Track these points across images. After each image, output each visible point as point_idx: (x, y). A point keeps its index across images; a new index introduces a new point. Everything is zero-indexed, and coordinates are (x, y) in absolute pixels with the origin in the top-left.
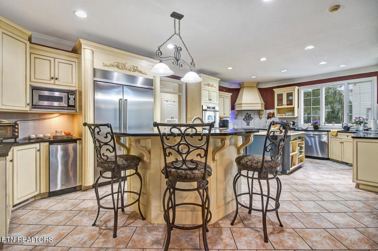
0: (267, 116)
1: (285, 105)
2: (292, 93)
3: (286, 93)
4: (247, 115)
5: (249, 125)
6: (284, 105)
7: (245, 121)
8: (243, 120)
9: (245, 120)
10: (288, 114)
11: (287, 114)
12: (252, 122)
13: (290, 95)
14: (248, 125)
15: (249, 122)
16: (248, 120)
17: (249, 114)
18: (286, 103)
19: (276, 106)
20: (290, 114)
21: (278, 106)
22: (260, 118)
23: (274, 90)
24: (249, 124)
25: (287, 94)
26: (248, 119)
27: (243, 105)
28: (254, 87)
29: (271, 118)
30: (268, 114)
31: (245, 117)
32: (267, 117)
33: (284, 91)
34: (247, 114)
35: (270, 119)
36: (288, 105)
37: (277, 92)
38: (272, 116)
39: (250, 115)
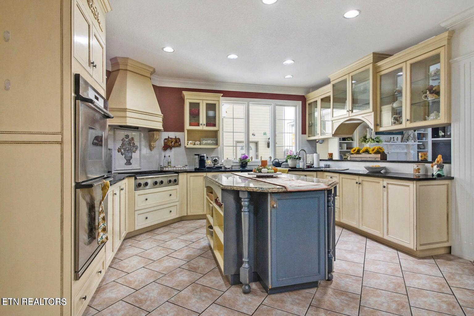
0: (163, 145)
1: (204, 125)
2: (215, 105)
3: (205, 102)
4: (127, 140)
5: (131, 164)
6: (201, 125)
7: (122, 154)
8: (119, 152)
9: (122, 150)
10: (206, 142)
11: (204, 142)
12: (136, 155)
13: (211, 107)
14: (129, 163)
15: (131, 157)
16: (128, 151)
17: (130, 137)
18: (205, 122)
19: (187, 126)
20: (209, 142)
21: (190, 125)
22: (151, 148)
23: (184, 93)
24: (130, 160)
25: (207, 104)
26: (127, 149)
27: (128, 114)
28: (146, 76)
29: (171, 149)
30: (165, 139)
31: (123, 144)
32: (164, 147)
33: (203, 100)
34: (127, 136)
35: (168, 151)
36: (208, 125)
37: (189, 98)
38: (174, 144)
39: (133, 139)
